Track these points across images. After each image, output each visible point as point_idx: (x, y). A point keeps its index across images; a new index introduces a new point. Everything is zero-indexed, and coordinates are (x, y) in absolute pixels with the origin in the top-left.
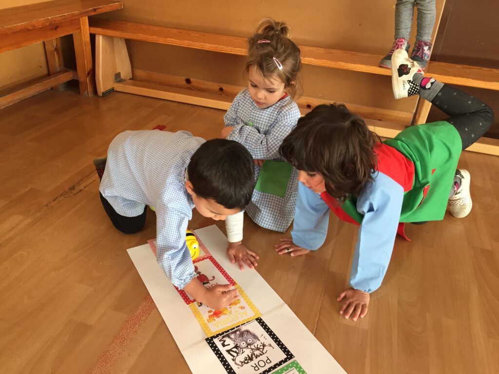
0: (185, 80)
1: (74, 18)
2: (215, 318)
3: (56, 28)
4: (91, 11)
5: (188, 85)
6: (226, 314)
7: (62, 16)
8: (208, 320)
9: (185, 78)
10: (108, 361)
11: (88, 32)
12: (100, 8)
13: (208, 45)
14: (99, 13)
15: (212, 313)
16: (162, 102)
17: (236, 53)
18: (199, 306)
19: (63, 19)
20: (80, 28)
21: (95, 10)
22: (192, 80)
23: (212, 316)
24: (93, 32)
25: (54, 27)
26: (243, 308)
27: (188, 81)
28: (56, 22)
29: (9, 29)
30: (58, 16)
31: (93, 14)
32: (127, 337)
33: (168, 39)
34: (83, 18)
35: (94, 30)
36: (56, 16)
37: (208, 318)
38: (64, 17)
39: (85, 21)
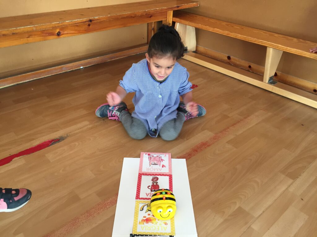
0: (227, 57)
1: (162, 11)
2: (145, 223)
3: (150, 17)
4: (175, 7)
5: (228, 61)
6: (153, 223)
7: (155, 10)
8: (140, 222)
9: (228, 55)
10: (75, 225)
11: (172, 20)
12: (182, 6)
13: (240, 35)
14: (180, 9)
15: (145, 219)
16: (205, 69)
17: (258, 43)
18: (141, 210)
19: (155, 12)
20: (167, 18)
21: (178, 7)
22: (232, 57)
23: (144, 220)
24: (174, 21)
25: (150, 16)
26: (166, 224)
27: (229, 58)
28: (150, 13)
29: (120, 15)
30: (152, 9)
31: (176, 9)
32: (93, 214)
33: (216, 29)
34: (170, 11)
35: (176, 19)
36: (151, 9)
37: (141, 221)
38: (156, 11)
39: (171, 13)
